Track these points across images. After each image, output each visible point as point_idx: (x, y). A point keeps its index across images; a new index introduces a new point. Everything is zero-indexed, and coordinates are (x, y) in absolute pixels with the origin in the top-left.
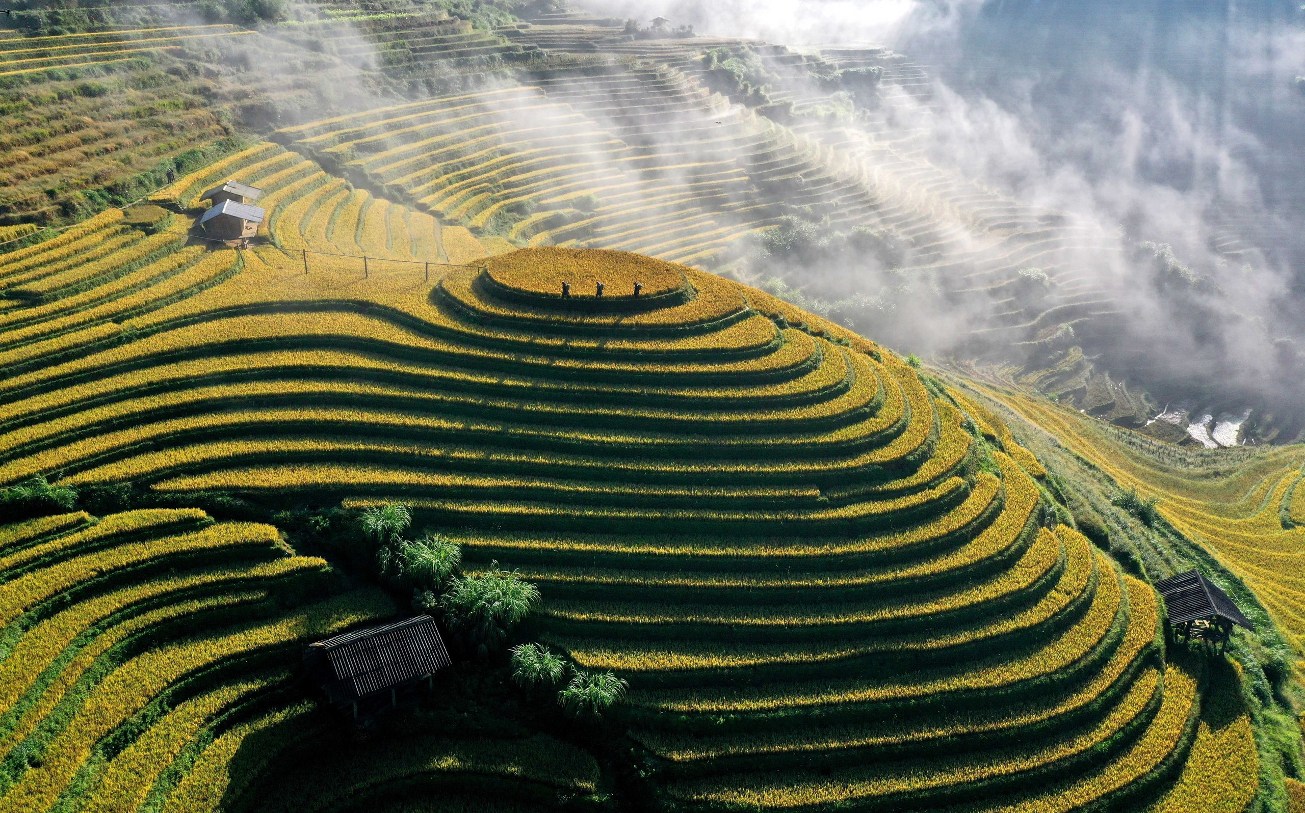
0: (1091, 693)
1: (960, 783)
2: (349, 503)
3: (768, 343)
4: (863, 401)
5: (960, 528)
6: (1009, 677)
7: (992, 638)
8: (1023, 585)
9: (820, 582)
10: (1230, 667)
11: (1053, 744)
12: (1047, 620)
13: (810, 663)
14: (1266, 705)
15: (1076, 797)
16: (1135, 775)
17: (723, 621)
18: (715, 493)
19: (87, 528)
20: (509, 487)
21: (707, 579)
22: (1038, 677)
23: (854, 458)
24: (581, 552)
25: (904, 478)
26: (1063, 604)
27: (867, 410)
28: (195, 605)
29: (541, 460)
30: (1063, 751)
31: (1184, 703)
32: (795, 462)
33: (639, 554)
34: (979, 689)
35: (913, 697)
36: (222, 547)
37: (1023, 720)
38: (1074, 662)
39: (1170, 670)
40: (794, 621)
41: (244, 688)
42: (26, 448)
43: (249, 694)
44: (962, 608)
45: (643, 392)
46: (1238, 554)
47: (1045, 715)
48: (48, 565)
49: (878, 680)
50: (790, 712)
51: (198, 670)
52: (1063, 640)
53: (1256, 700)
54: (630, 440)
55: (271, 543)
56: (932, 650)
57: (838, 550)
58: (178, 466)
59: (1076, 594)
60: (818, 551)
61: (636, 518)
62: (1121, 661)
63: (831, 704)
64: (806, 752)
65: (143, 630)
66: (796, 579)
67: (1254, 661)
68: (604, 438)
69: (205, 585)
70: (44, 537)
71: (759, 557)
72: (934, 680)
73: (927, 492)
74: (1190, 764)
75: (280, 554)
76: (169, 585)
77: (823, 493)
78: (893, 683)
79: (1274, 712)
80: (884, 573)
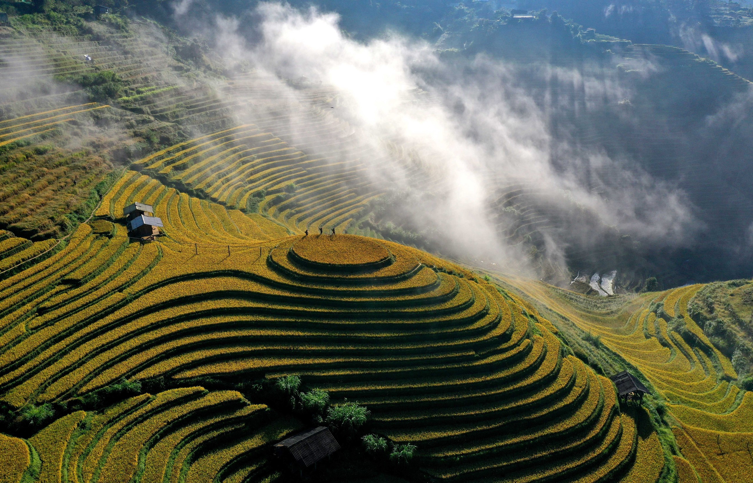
0: (597, 430)
1: (556, 474)
2: (269, 377)
3: (436, 282)
4: (483, 308)
5: (534, 363)
6: (566, 427)
7: (556, 410)
8: (563, 386)
9: (484, 394)
10: (644, 411)
11: (587, 453)
12: (575, 400)
13: (488, 430)
14: (660, 426)
15: (600, 474)
16: (620, 462)
17: (448, 415)
18: (432, 357)
19: (152, 401)
20: (340, 362)
21: (437, 397)
22: (577, 425)
23: (485, 335)
24: (380, 390)
25: (507, 342)
26: (580, 392)
27: (485, 311)
28: (215, 433)
29: (351, 348)
30: (592, 455)
31: (631, 429)
32: (461, 339)
33: (406, 388)
34: (556, 433)
35: (532, 440)
36: (218, 404)
37: (574, 444)
38: (589, 417)
39: (623, 415)
40: (477, 412)
41: (250, 469)
42: (108, 364)
43: (252, 472)
44: (542, 399)
45: (388, 311)
46: (630, 353)
47: (582, 441)
48: (142, 422)
49: (516, 434)
50: (485, 452)
51: (228, 463)
52: (582, 408)
53: (657, 424)
54: (389, 335)
55: (240, 400)
56: (534, 418)
57: (488, 378)
58: (181, 366)
59: (584, 387)
60: (481, 380)
61: (400, 372)
62: (606, 413)
63: (500, 447)
64: (495, 468)
65: (196, 448)
66: (474, 393)
67: (653, 407)
68: (377, 335)
69: (216, 423)
70: (135, 408)
71: (457, 385)
72: (537, 431)
73: (517, 348)
74: (638, 454)
75: (245, 405)
76: (201, 425)
77: (476, 353)
78: (522, 435)
79: (663, 429)
80: (509, 386)
